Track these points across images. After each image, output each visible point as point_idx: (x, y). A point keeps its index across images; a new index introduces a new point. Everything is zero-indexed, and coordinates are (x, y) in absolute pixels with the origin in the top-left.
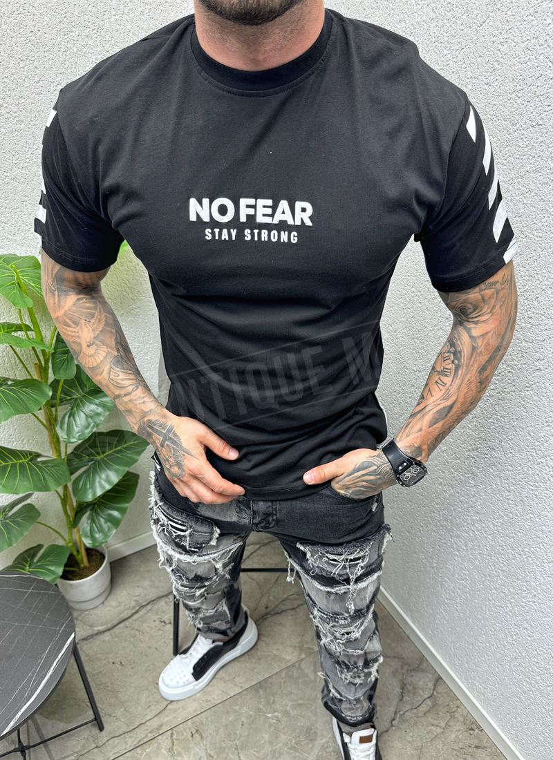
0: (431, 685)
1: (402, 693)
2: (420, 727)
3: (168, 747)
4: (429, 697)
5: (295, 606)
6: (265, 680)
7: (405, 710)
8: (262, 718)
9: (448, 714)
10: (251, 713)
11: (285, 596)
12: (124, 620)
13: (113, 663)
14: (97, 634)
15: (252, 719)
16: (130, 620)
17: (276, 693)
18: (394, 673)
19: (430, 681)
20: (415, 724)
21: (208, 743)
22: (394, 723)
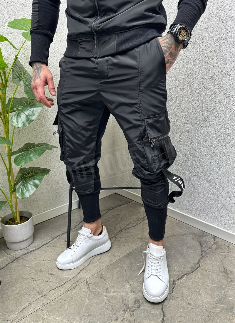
0: (212, 240)
1: (201, 245)
2: (216, 254)
3: (87, 287)
4: (214, 244)
5: (134, 226)
6: (131, 252)
7: (205, 250)
8: (135, 266)
9: (226, 248)
10: (128, 265)
11: (128, 223)
12: (45, 244)
13: (43, 261)
14: (30, 252)
15: (130, 267)
16: (49, 244)
17: (138, 256)
18: (193, 239)
19: (211, 239)
20: (214, 254)
21: (109, 281)
22: (203, 255)
